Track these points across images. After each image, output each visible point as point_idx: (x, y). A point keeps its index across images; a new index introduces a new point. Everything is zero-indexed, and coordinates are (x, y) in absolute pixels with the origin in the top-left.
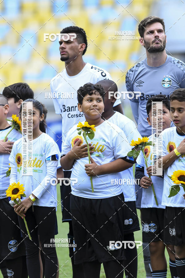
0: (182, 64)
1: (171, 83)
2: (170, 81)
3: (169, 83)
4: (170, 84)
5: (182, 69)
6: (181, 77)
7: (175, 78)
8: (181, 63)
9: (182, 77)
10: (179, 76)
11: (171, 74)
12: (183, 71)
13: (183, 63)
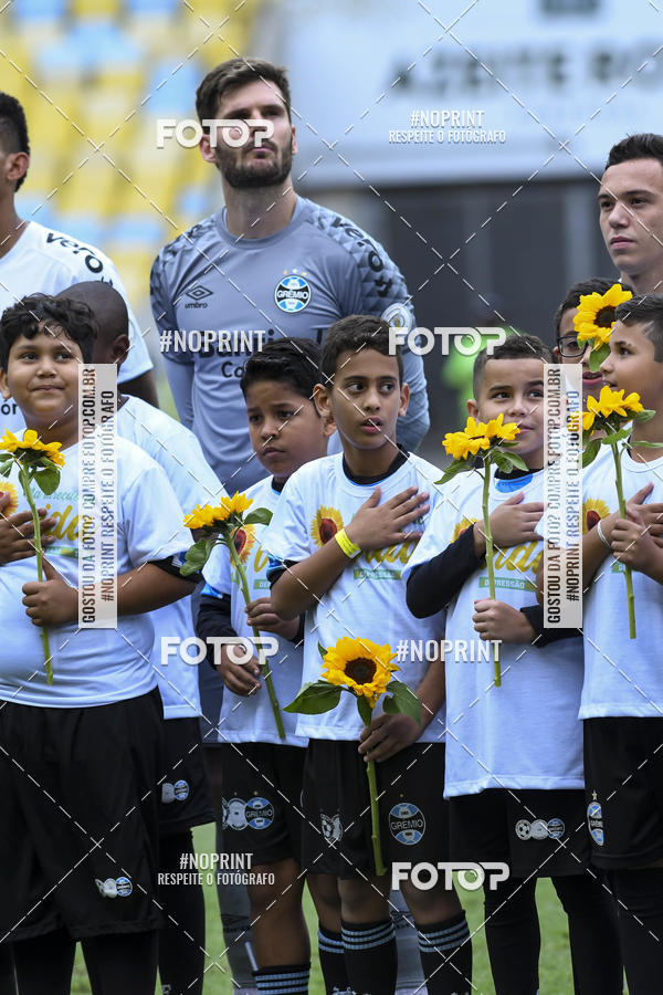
0: (348, 231)
1: (309, 296)
2: (306, 289)
3: (301, 295)
4: (305, 301)
5: (348, 246)
6: (345, 274)
7: (323, 279)
8: (346, 225)
9: (348, 276)
10: (337, 273)
11: (307, 266)
12: (351, 253)
13: (355, 227)
